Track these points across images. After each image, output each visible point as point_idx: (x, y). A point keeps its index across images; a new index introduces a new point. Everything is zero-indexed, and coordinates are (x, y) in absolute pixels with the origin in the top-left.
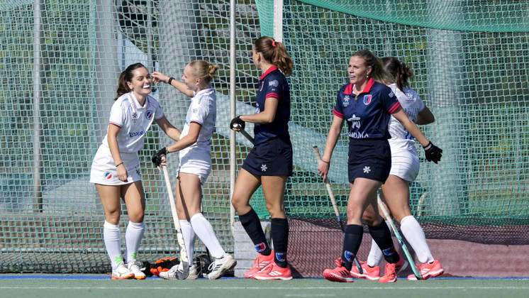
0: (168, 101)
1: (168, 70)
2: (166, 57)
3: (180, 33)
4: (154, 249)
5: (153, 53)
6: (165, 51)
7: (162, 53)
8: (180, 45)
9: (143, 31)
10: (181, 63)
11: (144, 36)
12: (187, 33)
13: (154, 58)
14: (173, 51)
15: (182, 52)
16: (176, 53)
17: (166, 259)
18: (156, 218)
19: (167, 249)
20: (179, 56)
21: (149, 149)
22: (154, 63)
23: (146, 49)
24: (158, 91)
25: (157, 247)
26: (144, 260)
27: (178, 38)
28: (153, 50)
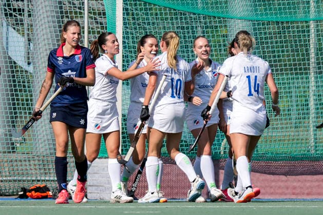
0: (40, 71)
1: (39, 49)
2: (38, 39)
3: (48, 22)
4: (29, 178)
5: (28, 36)
6: (37, 35)
7: (35, 37)
8: (48, 31)
9: (21, 20)
10: (49, 44)
11: (22, 24)
12: (54, 22)
13: (29, 40)
14: (43, 35)
15: (49, 36)
16: (45, 36)
17: (38, 186)
18: (31, 156)
19: (39, 178)
20: (48, 39)
21: (26, 106)
22: (29, 43)
23: (24, 33)
24: (32, 64)
25: (32, 177)
26: (22, 186)
27: (47, 26)
28: (28, 34)
